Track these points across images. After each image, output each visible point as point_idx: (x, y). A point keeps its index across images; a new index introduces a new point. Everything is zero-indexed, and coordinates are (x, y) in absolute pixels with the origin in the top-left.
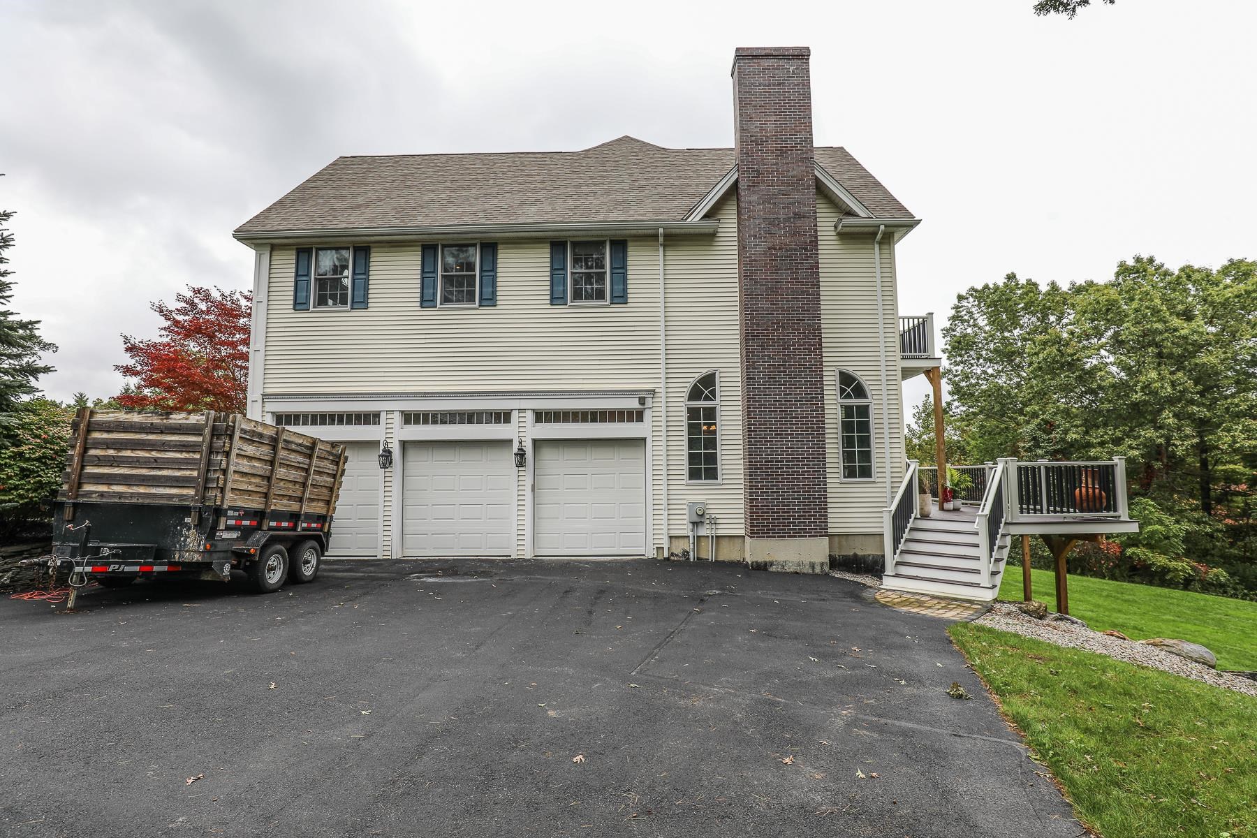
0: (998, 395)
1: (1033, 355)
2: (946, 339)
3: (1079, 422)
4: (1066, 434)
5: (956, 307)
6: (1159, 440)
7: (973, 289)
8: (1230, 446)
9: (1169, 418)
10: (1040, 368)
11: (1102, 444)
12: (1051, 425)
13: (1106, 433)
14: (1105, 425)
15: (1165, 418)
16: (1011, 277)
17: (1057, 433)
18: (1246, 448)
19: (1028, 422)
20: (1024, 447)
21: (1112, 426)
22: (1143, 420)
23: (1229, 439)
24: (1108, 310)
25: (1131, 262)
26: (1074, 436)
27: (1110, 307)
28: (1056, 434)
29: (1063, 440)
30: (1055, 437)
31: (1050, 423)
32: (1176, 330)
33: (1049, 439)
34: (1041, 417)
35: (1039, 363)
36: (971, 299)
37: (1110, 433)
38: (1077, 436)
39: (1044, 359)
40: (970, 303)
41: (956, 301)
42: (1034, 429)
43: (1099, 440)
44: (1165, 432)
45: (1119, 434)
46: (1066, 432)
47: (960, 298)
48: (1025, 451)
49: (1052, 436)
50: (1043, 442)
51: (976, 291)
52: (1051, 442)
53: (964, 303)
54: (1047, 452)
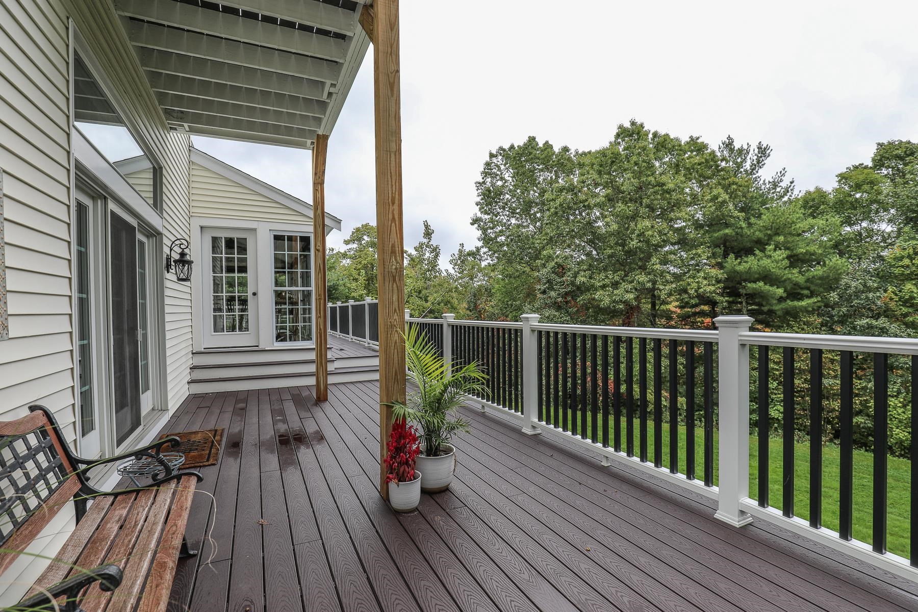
0: (518, 239)
1: (550, 201)
2: (479, 191)
3: (585, 267)
4: (575, 277)
5: (488, 164)
6: (648, 285)
7: (501, 149)
8: (696, 291)
9: (656, 264)
10: (556, 213)
11: (604, 287)
12: (563, 269)
13: (607, 277)
14: (605, 270)
15: (653, 264)
16: (532, 139)
17: (569, 276)
18: (707, 293)
19: (544, 266)
20: (540, 289)
21: (611, 270)
22: (635, 266)
23: (695, 285)
24: (613, 162)
25: (627, 125)
26: (583, 279)
27: (614, 160)
28: (567, 278)
29: (573, 283)
30: (567, 280)
31: (562, 266)
32: (663, 184)
33: (561, 282)
34: (556, 260)
35: (556, 208)
36: (500, 157)
37: (611, 277)
38: (585, 279)
39: (561, 205)
40: (499, 160)
41: (488, 159)
42: (549, 271)
43: (601, 284)
44: (651, 277)
45: (617, 278)
46: (575, 276)
47: (492, 156)
48: (540, 293)
49: (564, 279)
50: (556, 285)
51: (504, 150)
52: (563, 285)
53: (494, 160)
54: (559, 294)
